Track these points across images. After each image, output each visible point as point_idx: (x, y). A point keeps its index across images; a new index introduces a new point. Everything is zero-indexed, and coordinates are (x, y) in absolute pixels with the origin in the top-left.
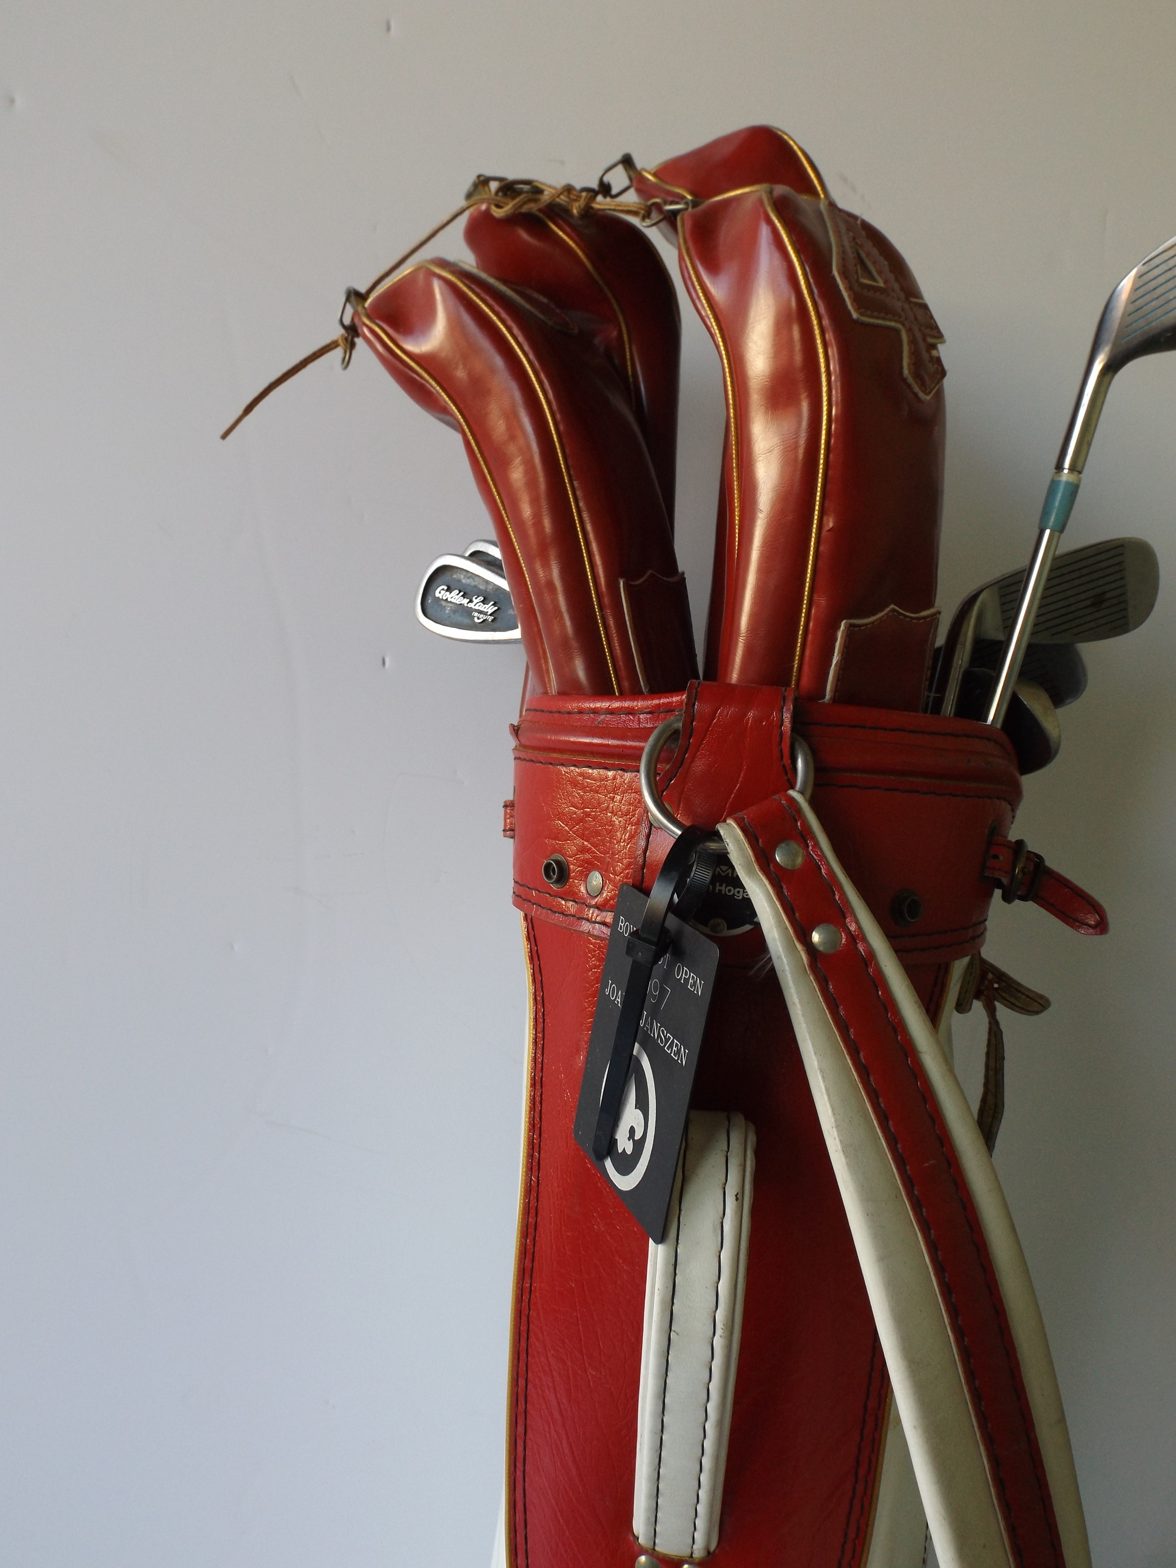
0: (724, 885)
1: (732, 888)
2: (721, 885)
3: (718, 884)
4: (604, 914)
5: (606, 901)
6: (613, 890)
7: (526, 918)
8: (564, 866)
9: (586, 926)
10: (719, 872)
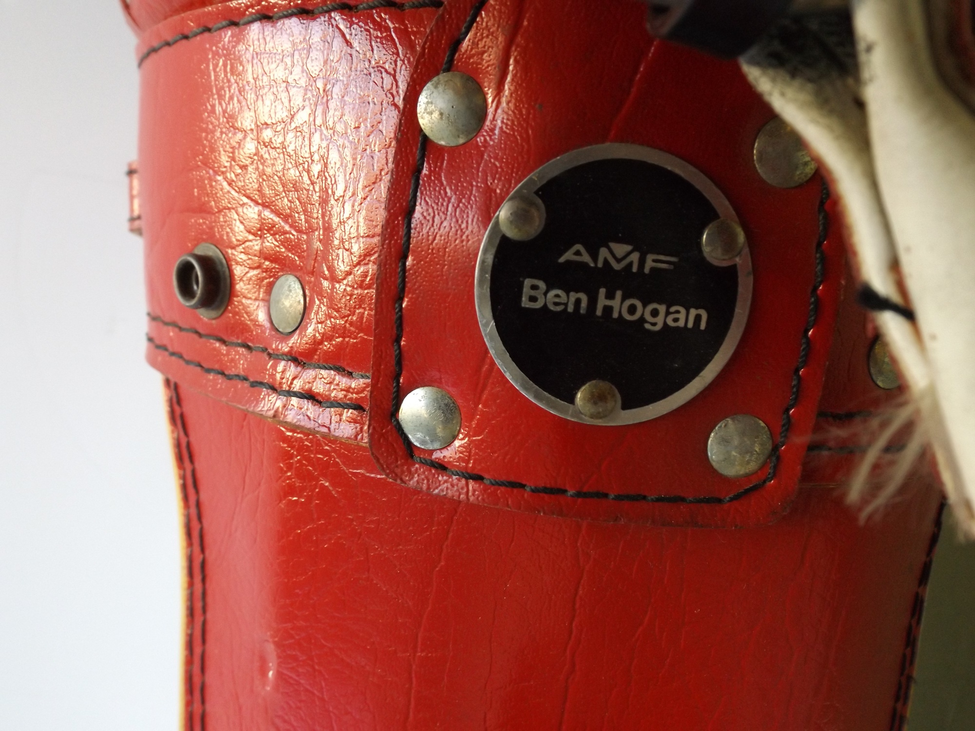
0: (619, 294)
1: (639, 304)
2: (610, 296)
3: (602, 291)
4: (310, 374)
5: (316, 343)
6: (329, 316)
7: (168, 382)
8: (219, 268)
9: (271, 403)
10: (606, 261)
